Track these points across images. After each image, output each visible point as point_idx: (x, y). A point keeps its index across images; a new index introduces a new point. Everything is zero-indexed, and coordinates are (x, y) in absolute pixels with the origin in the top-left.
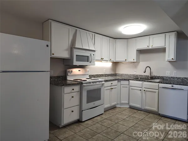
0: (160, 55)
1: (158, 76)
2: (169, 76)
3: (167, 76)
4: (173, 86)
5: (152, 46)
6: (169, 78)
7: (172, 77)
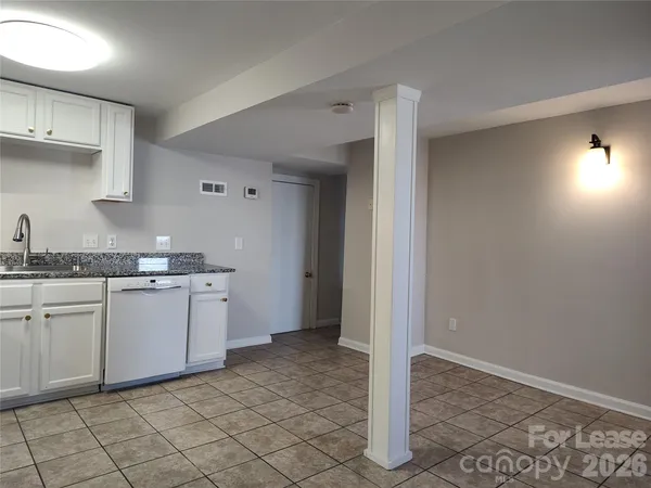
0: (64, 174)
1: (54, 252)
2: (95, 251)
3: (89, 251)
4: (154, 281)
5: (50, 133)
6: (97, 257)
7: (104, 254)
